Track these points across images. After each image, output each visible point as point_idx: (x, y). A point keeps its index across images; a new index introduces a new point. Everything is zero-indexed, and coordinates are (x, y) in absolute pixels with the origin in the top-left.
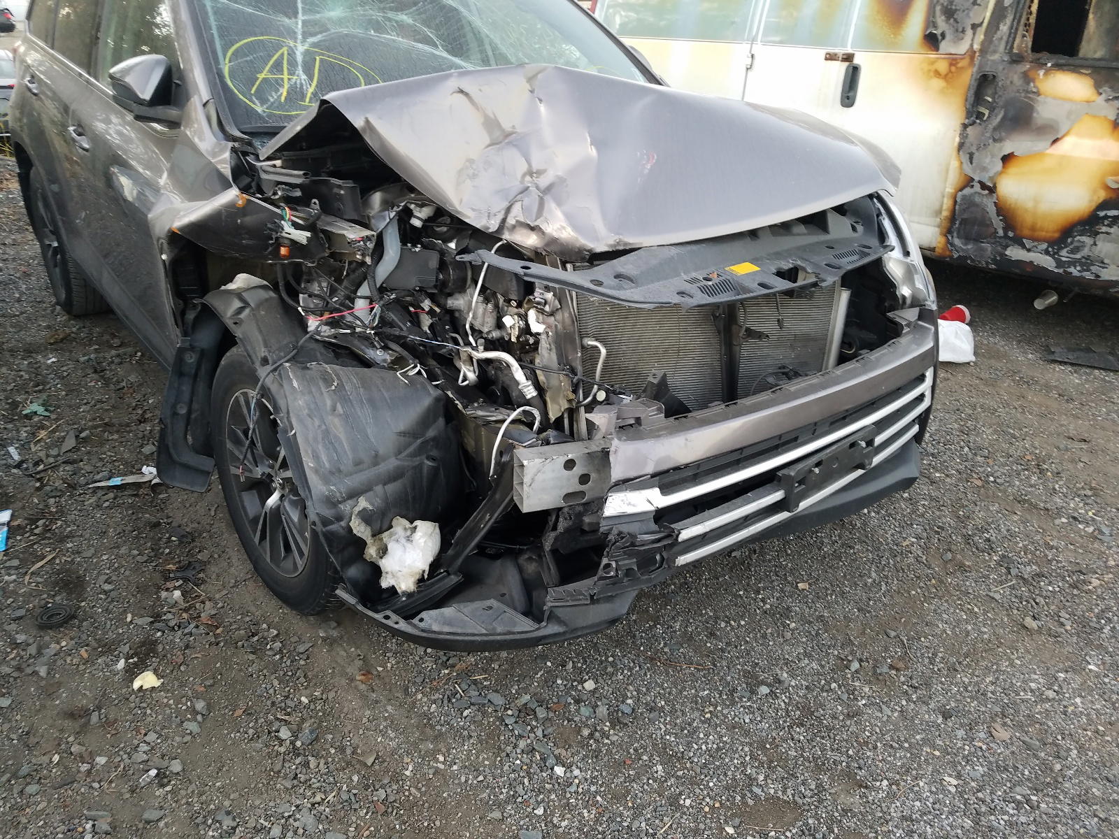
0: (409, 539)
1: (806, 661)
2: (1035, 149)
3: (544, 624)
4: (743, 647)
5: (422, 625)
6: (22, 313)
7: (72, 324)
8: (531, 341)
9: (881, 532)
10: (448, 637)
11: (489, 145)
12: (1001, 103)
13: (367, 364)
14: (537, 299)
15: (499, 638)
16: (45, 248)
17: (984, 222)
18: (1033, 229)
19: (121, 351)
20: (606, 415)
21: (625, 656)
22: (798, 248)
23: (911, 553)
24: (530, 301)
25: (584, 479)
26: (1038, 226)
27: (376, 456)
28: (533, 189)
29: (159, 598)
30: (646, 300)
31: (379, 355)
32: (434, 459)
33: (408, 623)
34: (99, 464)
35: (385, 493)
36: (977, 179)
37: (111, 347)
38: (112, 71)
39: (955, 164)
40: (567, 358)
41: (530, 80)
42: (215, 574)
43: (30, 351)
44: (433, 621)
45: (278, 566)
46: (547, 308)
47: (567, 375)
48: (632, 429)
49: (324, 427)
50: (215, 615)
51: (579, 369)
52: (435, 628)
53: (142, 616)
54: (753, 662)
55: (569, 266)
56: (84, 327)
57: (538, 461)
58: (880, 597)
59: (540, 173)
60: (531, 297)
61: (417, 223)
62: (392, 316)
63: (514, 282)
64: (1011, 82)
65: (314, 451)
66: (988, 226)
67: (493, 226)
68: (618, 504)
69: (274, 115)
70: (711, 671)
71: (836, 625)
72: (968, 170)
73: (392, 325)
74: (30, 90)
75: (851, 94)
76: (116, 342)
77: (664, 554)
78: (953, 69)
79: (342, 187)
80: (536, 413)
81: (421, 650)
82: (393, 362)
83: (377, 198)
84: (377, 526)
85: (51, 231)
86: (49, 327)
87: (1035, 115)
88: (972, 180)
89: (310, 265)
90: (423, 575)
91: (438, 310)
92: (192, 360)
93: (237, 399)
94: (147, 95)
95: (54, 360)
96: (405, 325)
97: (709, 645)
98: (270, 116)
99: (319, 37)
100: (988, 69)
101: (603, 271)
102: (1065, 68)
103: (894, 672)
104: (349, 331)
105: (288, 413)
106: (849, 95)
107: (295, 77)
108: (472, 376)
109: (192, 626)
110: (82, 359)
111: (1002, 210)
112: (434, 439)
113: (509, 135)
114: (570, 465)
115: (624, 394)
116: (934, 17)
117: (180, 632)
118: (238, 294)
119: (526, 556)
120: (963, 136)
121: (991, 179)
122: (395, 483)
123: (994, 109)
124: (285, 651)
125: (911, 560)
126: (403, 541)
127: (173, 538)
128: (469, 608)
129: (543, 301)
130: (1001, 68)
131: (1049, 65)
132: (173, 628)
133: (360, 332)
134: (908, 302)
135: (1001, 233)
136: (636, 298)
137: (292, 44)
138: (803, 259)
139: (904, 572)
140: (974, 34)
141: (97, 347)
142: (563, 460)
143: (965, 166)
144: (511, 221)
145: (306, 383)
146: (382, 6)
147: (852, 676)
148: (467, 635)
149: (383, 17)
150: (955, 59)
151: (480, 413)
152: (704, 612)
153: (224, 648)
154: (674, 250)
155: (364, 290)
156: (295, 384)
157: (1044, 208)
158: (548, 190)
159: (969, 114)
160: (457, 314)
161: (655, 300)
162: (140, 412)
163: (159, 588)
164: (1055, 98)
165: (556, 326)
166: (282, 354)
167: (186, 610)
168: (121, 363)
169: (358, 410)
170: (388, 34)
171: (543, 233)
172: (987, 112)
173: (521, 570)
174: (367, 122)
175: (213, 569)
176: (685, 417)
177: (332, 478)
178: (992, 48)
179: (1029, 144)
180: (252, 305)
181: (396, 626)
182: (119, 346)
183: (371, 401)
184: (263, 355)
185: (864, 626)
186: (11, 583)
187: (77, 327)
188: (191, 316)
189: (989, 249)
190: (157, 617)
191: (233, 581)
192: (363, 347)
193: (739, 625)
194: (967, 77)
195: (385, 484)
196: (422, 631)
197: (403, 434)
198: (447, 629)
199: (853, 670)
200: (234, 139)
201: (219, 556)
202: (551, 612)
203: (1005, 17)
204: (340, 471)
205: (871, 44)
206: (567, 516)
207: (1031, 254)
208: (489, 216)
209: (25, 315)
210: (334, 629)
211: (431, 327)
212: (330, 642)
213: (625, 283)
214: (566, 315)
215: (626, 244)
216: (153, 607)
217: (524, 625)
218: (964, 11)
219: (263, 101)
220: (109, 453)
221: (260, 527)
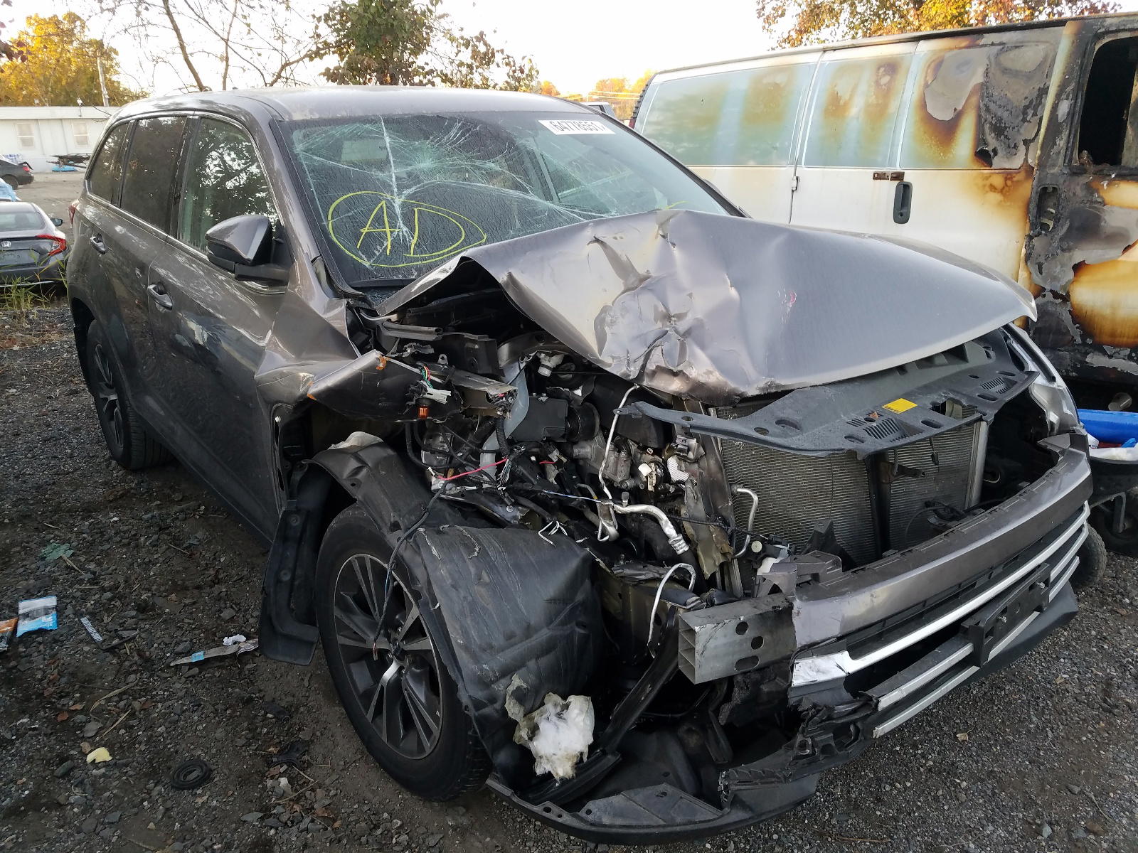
0: (559, 715)
1: (991, 828)
2: (1107, 256)
3: (727, 810)
4: (916, 814)
5: (590, 818)
6: (75, 470)
7: (130, 479)
8: (672, 489)
9: (1028, 669)
10: (620, 831)
11: (623, 293)
12: (1066, 214)
13: (497, 523)
14: (679, 446)
15: (678, 829)
16: (99, 402)
17: (1060, 331)
18: (1113, 335)
19: (184, 506)
20: (786, 573)
21: (789, 832)
22: (945, 379)
23: (1068, 692)
24: (671, 448)
25: (757, 642)
26: (1119, 331)
27: (529, 626)
28: (671, 333)
29: (265, 788)
30: (818, 448)
31: (509, 512)
32: (583, 626)
33: (573, 816)
34: (179, 633)
35: (539, 668)
36: (1048, 288)
37: (173, 502)
38: (208, 232)
39: (1023, 274)
40: (716, 509)
41: (661, 225)
42: (321, 755)
43: (89, 510)
44: (602, 811)
45: (397, 747)
46: (691, 455)
47: (720, 526)
48: (810, 587)
49: (470, 598)
50: (329, 805)
51: (732, 519)
52: (606, 820)
53: (250, 811)
54: (932, 831)
55: (712, 410)
56: (142, 482)
57: (710, 626)
58: (1050, 746)
59: (680, 317)
60: (673, 445)
61: (545, 372)
62: (521, 469)
63: (653, 430)
64: (1074, 194)
65: (462, 627)
66: (1064, 334)
67: (633, 372)
68: (806, 672)
69: (383, 269)
70: (889, 844)
71: (1011, 782)
72: (1038, 279)
73: (522, 479)
74: (97, 249)
75: (904, 211)
76: (177, 496)
77: (859, 724)
78: (1009, 183)
79: (475, 341)
80: (691, 569)
81: (563, 837)
82: (523, 519)
83: (505, 350)
84: (529, 705)
85: (106, 385)
86: (105, 484)
87: (1103, 224)
88: (1044, 289)
89: (439, 422)
90: (581, 759)
91: (564, 460)
92: (297, 524)
93: (350, 565)
94: (250, 255)
95: (115, 519)
96: (535, 478)
97: (878, 813)
98: (377, 270)
99: (414, 189)
100: (1048, 182)
101: (762, 417)
102: (1128, 178)
103: (1092, 837)
104: (475, 488)
105: (429, 583)
106: (902, 210)
107: (397, 230)
108: (612, 530)
109: (307, 820)
110: (146, 517)
111: (1079, 318)
112: (583, 603)
113: (643, 279)
114: (741, 628)
115: (780, 543)
116: (983, 134)
117: (295, 828)
118: (354, 453)
119: (685, 728)
120: (1030, 247)
121: (1064, 287)
122: (548, 656)
123: (1059, 219)
124: (413, 845)
125: (1070, 700)
126: (554, 718)
127: (269, 715)
128: (641, 795)
129: (686, 448)
130: (1061, 181)
131: (1113, 176)
132: (286, 823)
133: (486, 489)
134: (1056, 428)
135: (1079, 340)
136: (806, 446)
137: (389, 197)
138: (954, 391)
139: (1066, 714)
140: (1027, 150)
141: (159, 502)
142: (734, 624)
143: (1034, 276)
144: (651, 366)
145: (445, 550)
146: (469, 155)
147: (1047, 843)
148: (643, 827)
149: (472, 166)
150: (1010, 174)
151: (627, 572)
152: (863, 773)
153: (348, 846)
154: (830, 391)
155: (492, 443)
156: (434, 551)
157: (1122, 313)
158: (687, 333)
159: (1033, 226)
160: (581, 463)
161: (827, 447)
162: (212, 572)
163: (263, 775)
164: (1121, 207)
165: (701, 474)
166: (413, 518)
167: (297, 800)
168: (185, 519)
169: (505, 578)
170: (480, 182)
171: (688, 378)
172: (1051, 224)
173: (683, 745)
174: (510, 276)
175: (317, 750)
176: (862, 569)
177: (484, 656)
178: (1050, 162)
179: (1100, 252)
180: (370, 465)
181: (560, 820)
182: (181, 500)
183: (517, 567)
184: (392, 520)
185: (1043, 781)
186: (100, 778)
187: (136, 482)
188: (297, 477)
189: (1068, 357)
190: (266, 812)
191: (342, 763)
192: (491, 504)
193: (905, 787)
194: (1027, 189)
195: (538, 658)
196: (591, 824)
197: (552, 601)
198: (619, 822)
199: (1046, 836)
200: (347, 296)
201: (322, 734)
202: (735, 796)
203: (1061, 132)
204: (492, 647)
205: (920, 162)
206: (743, 685)
207: (1113, 360)
208: (628, 363)
209: (79, 472)
210: (463, 815)
211: (558, 478)
212: (461, 831)
213: (788, 429)
214: (712, 462)
215: (777, 386)
216: (260, 798)
217: (705, 813)
218: (1013, 128)
219: (370, 255)
220: (186, 621)
221: (374, 702)
